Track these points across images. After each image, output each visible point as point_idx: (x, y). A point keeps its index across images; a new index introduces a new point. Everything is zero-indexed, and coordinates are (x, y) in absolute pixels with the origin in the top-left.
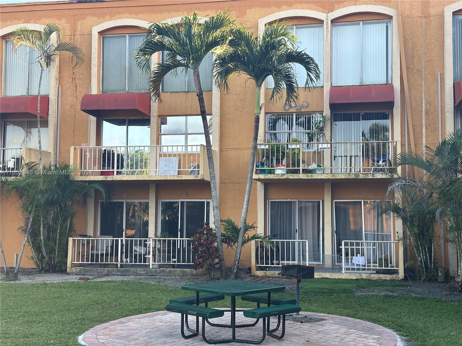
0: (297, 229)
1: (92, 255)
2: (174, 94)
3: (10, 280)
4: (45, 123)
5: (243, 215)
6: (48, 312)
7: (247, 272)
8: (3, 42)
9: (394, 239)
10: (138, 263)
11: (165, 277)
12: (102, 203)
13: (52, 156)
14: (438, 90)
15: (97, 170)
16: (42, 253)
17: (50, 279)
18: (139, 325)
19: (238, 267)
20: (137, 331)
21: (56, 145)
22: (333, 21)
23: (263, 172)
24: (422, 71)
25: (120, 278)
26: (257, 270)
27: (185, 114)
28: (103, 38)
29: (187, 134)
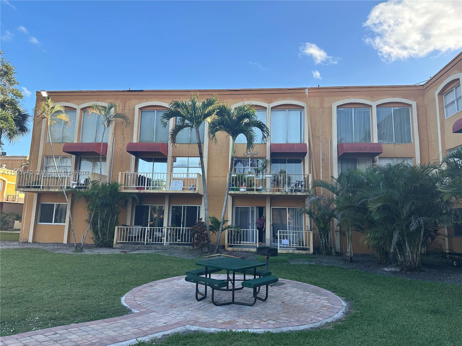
0: (250, 223)
1: (129, 237)
2: (182, 144)
3: (78, 252)
4: (104, 159)
5: (222, 214)
6: (101, 276)
7: (222, 248)
8: (82, 112)
9: (305, 230)
10: (157, 242)
11: (173, 251)
12: (136, 206)
13: (108, 178)
14: (329, 148)
15: (134, 186)
16: (99, 235)
17: (103, 252)
18: (163, 288)
19: (219, 246)
20: (162, 294)
21: (110, 171)
22: (272, 108)
23: (233, 189)
24: (320, 137)
25: (146, 252)
26: (228, 247)
27: (188, 156)
28: (141, 112)
29: (188, 167)
